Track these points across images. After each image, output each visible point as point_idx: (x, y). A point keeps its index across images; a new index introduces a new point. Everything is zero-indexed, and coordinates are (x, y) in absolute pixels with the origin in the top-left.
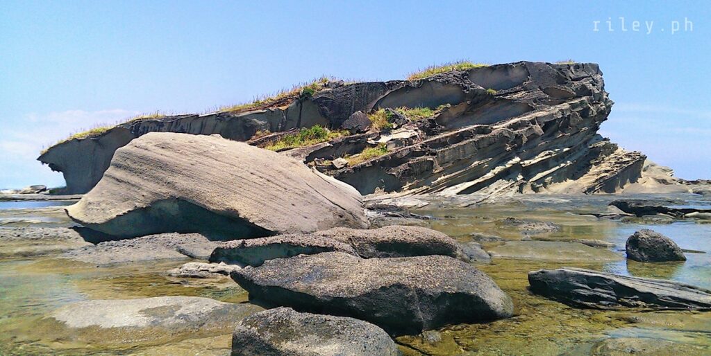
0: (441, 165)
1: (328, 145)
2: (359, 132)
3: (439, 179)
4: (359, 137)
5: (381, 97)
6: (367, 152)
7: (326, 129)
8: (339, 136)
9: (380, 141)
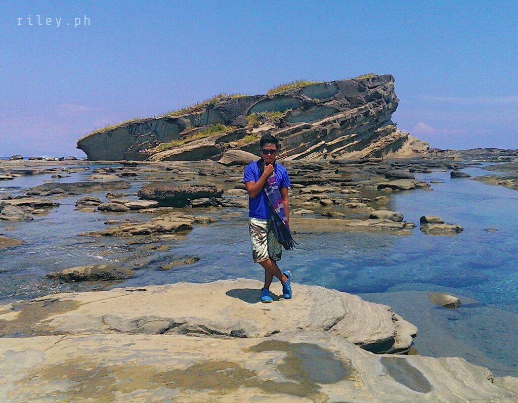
0: (285, 146)
1: (226, 134)
2: (242, 127)
3: (284, 153)
4: (242, 130)
5: (253, 105)
6: (246, 138)
7: (224, 126)
8: (231, 129)
9: (252, 132)
